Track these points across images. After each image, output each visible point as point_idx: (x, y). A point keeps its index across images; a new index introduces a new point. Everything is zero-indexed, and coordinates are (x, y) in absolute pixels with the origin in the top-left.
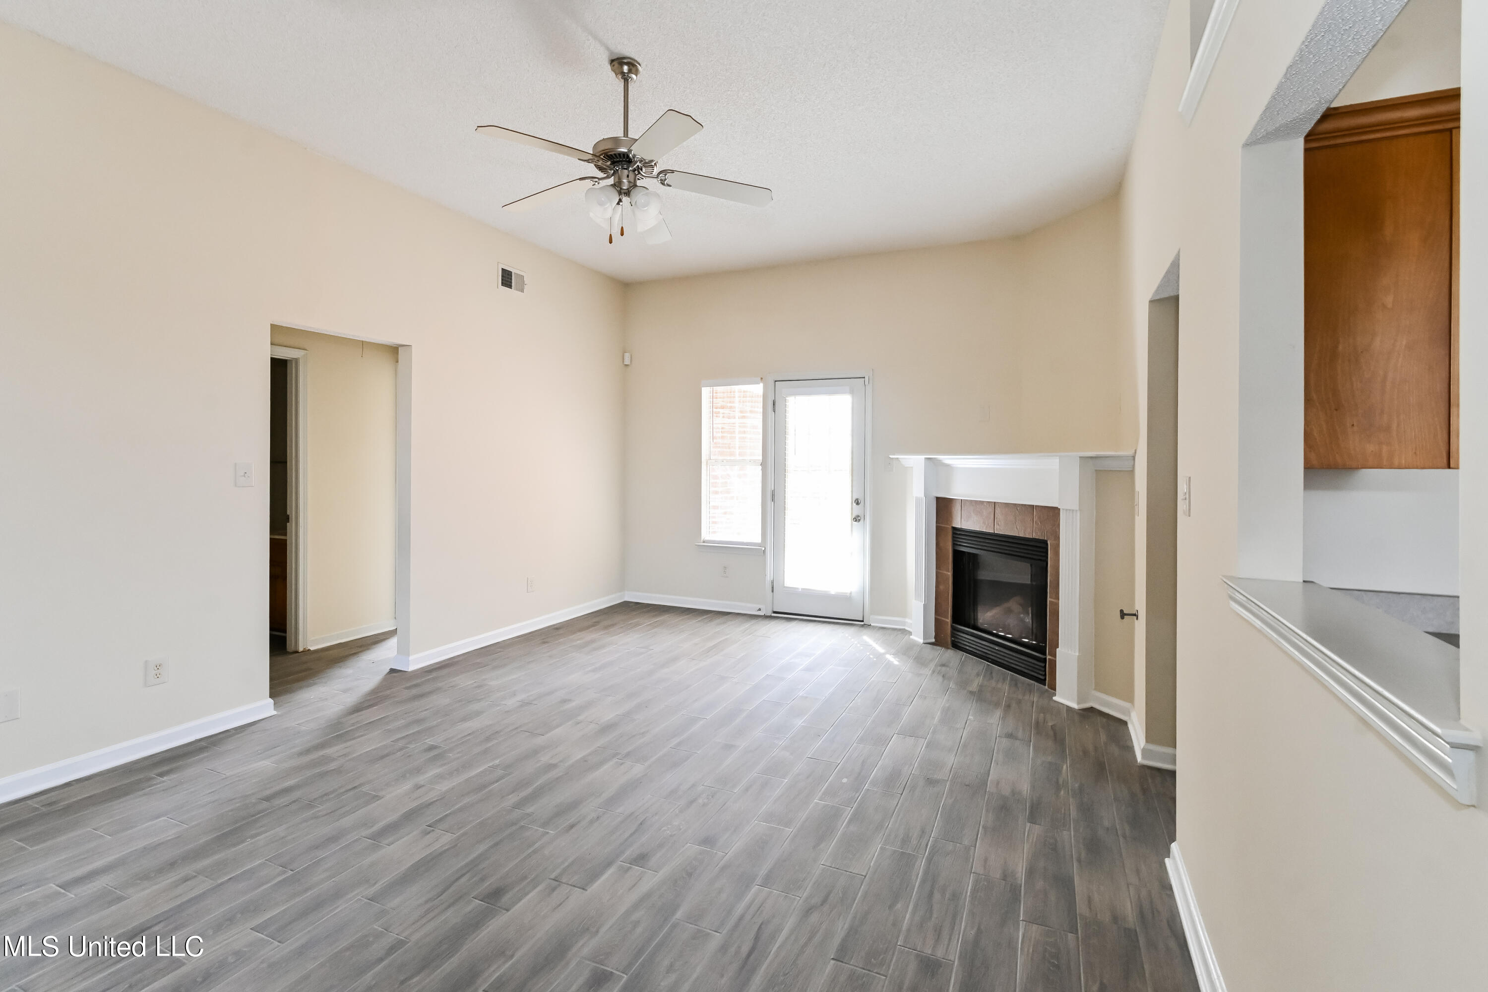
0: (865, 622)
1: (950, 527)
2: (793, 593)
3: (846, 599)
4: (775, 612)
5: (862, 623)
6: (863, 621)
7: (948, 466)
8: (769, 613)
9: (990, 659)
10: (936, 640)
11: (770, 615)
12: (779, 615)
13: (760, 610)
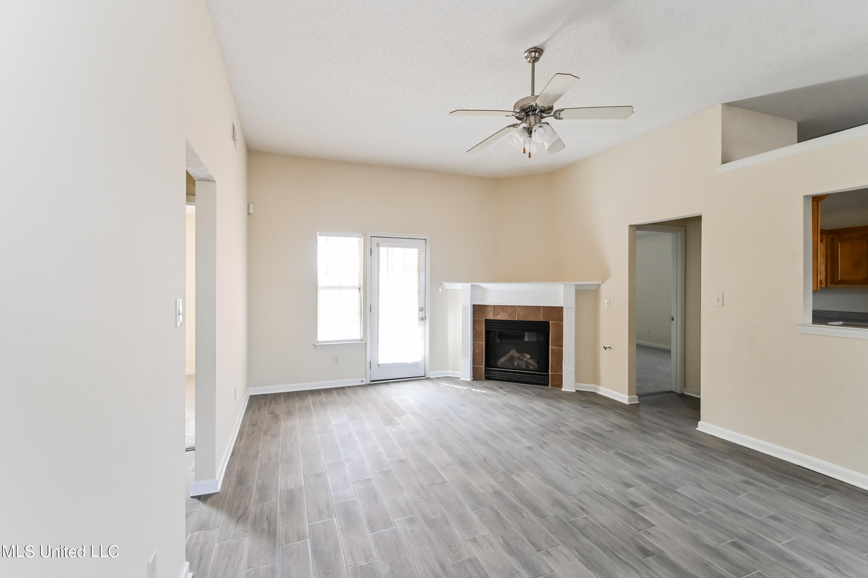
0: (427, 376)
1: (484, 320)
2: (386, 366)
3: (415, 365)
4: (371, 381)
5: (425, 377)
6: (424, 376)
7: (483, 288)
8: (369, 382)
9: (512, 380)
10: (473, 378)
11: (369, 383)
12: (375, 383)
13: (362, 381)
